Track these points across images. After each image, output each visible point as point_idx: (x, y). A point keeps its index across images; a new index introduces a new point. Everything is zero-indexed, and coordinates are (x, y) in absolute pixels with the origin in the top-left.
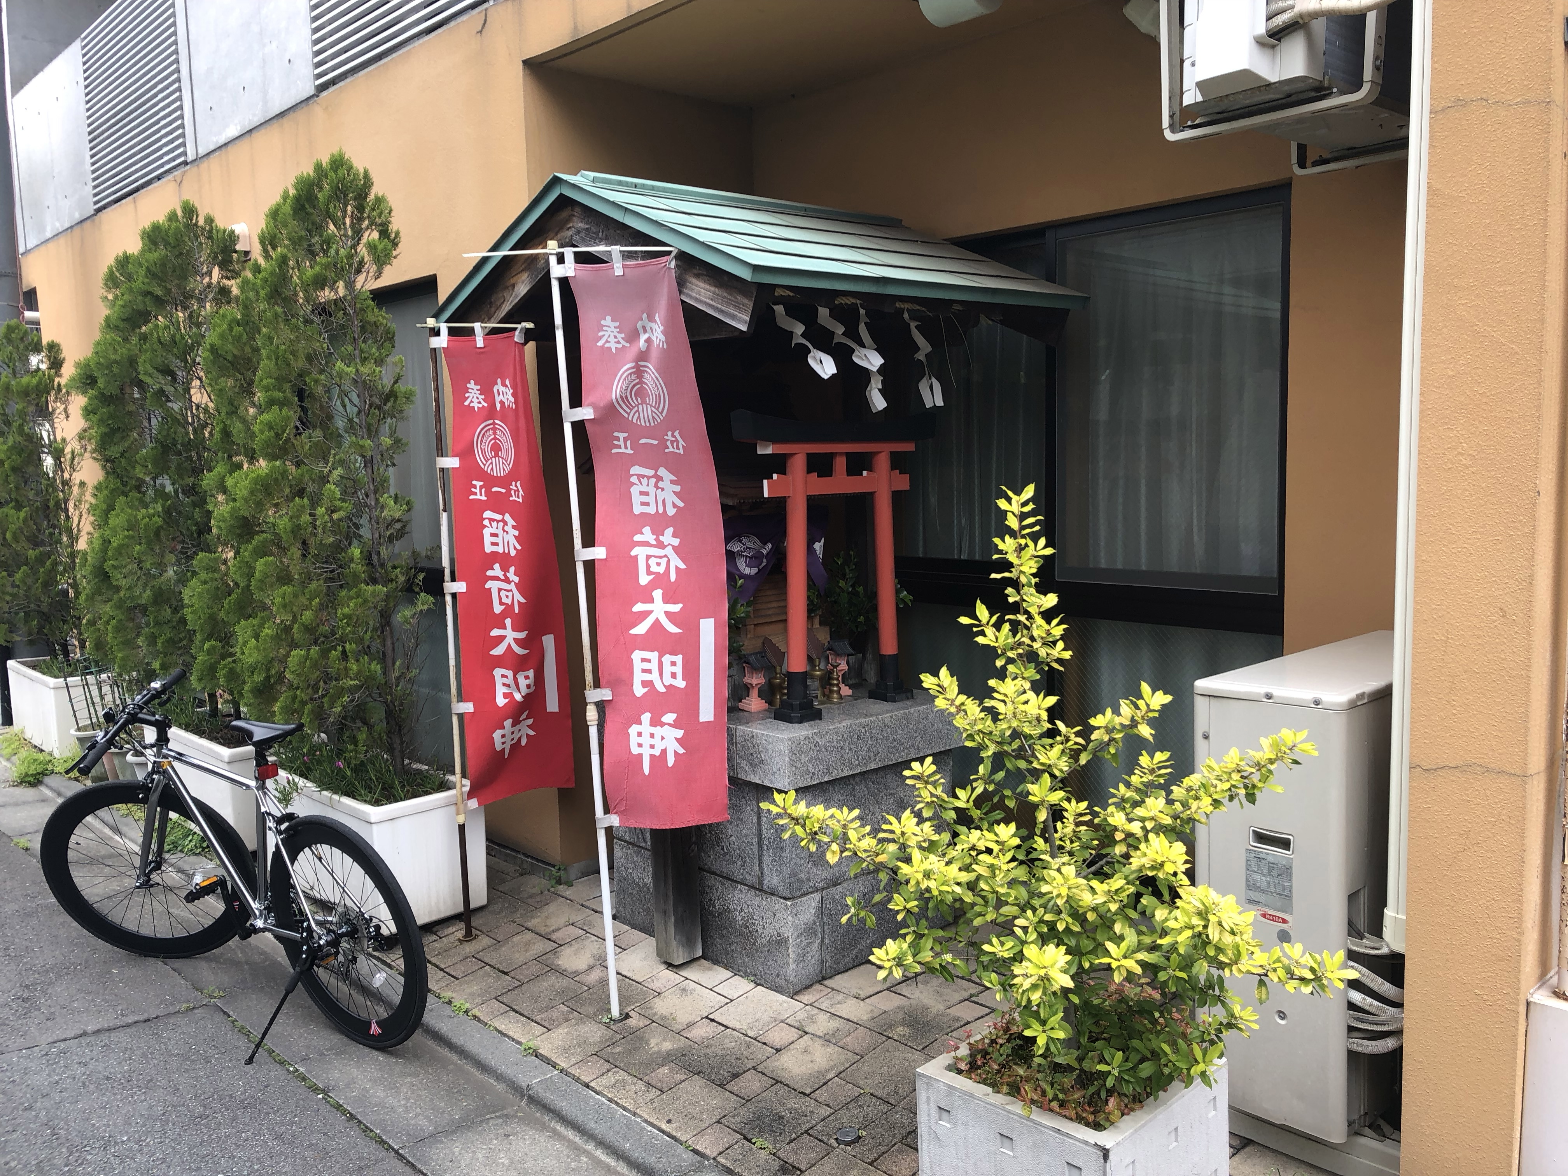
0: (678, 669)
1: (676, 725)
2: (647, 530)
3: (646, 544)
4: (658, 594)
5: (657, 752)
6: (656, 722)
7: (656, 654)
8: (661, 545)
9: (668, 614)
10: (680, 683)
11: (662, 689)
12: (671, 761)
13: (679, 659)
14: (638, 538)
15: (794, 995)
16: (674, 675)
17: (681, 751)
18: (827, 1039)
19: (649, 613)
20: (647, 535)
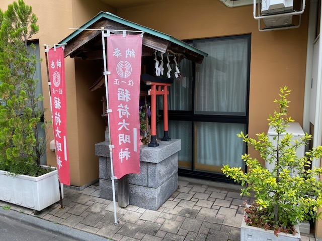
0: (129, 138)
1: (128, 151)
2: (121, 104)
3: (121, 108)
4: (124, 120)
5: (124, 157)
6: (124, 150)
7: (123, 135)
8: (124, 109)
9: (126, 125)
10: (129, 142)
11: (125, 143)
12: (127, 159)
13: (129, 136)
14: (119, 106)
15: (157, 210)
16: (128, 140)
17: (130, 157)
18: (172, 219)
19: (122, 125)
20: (121, 105)
